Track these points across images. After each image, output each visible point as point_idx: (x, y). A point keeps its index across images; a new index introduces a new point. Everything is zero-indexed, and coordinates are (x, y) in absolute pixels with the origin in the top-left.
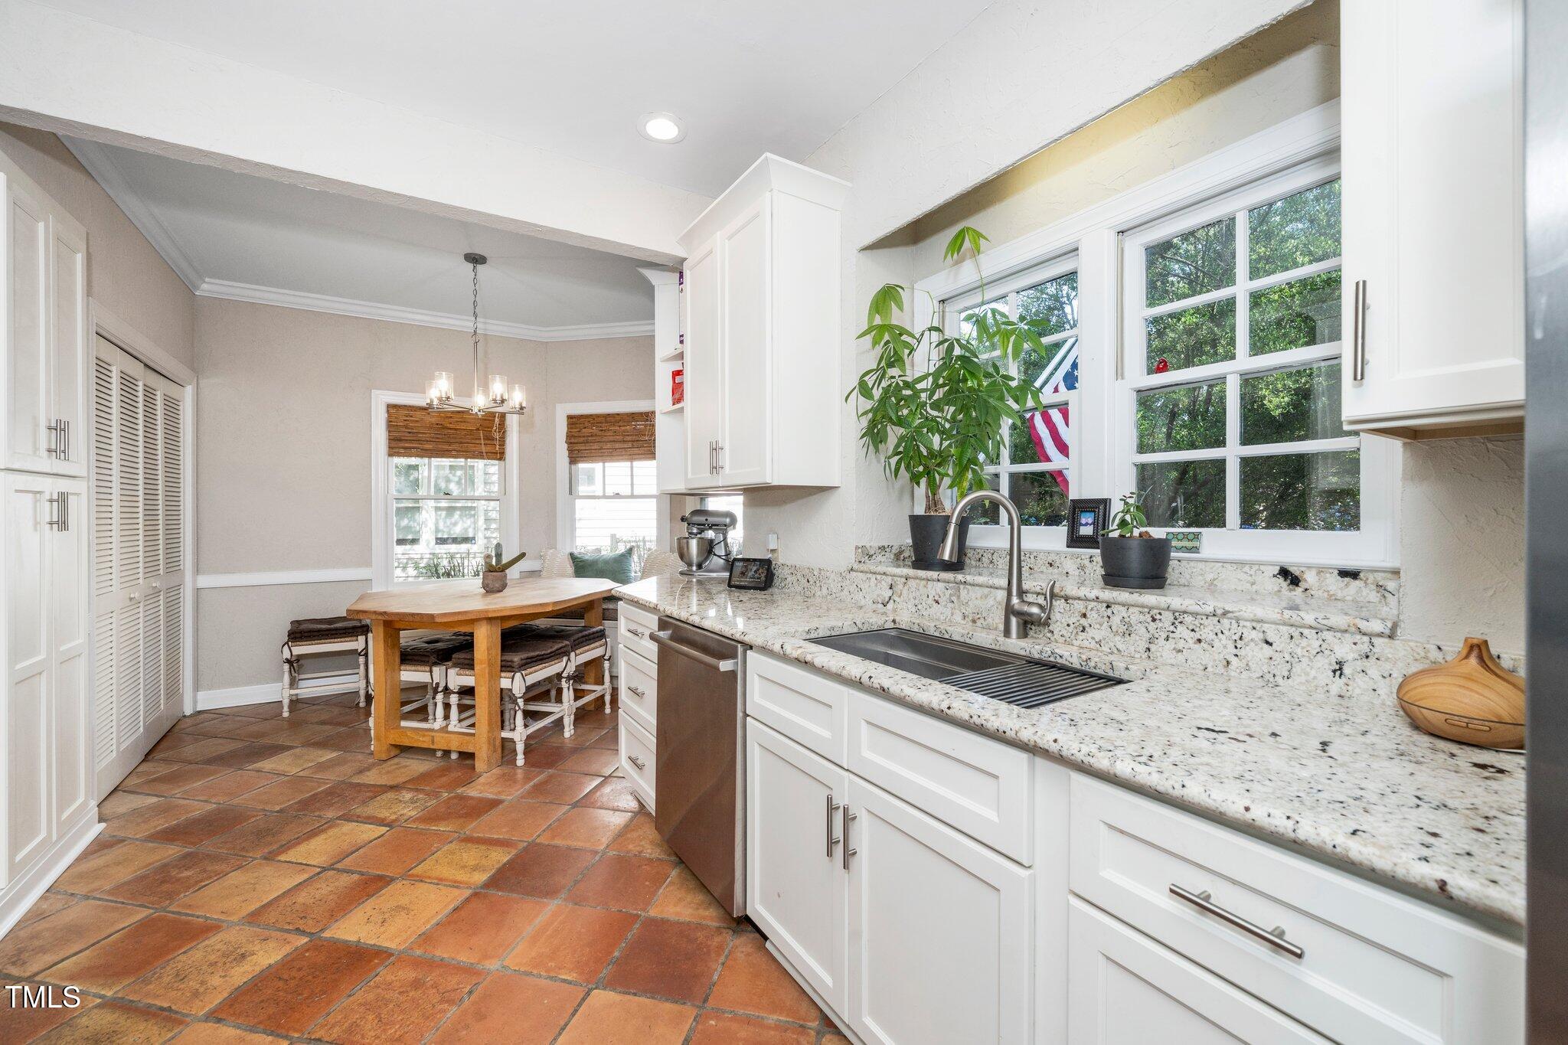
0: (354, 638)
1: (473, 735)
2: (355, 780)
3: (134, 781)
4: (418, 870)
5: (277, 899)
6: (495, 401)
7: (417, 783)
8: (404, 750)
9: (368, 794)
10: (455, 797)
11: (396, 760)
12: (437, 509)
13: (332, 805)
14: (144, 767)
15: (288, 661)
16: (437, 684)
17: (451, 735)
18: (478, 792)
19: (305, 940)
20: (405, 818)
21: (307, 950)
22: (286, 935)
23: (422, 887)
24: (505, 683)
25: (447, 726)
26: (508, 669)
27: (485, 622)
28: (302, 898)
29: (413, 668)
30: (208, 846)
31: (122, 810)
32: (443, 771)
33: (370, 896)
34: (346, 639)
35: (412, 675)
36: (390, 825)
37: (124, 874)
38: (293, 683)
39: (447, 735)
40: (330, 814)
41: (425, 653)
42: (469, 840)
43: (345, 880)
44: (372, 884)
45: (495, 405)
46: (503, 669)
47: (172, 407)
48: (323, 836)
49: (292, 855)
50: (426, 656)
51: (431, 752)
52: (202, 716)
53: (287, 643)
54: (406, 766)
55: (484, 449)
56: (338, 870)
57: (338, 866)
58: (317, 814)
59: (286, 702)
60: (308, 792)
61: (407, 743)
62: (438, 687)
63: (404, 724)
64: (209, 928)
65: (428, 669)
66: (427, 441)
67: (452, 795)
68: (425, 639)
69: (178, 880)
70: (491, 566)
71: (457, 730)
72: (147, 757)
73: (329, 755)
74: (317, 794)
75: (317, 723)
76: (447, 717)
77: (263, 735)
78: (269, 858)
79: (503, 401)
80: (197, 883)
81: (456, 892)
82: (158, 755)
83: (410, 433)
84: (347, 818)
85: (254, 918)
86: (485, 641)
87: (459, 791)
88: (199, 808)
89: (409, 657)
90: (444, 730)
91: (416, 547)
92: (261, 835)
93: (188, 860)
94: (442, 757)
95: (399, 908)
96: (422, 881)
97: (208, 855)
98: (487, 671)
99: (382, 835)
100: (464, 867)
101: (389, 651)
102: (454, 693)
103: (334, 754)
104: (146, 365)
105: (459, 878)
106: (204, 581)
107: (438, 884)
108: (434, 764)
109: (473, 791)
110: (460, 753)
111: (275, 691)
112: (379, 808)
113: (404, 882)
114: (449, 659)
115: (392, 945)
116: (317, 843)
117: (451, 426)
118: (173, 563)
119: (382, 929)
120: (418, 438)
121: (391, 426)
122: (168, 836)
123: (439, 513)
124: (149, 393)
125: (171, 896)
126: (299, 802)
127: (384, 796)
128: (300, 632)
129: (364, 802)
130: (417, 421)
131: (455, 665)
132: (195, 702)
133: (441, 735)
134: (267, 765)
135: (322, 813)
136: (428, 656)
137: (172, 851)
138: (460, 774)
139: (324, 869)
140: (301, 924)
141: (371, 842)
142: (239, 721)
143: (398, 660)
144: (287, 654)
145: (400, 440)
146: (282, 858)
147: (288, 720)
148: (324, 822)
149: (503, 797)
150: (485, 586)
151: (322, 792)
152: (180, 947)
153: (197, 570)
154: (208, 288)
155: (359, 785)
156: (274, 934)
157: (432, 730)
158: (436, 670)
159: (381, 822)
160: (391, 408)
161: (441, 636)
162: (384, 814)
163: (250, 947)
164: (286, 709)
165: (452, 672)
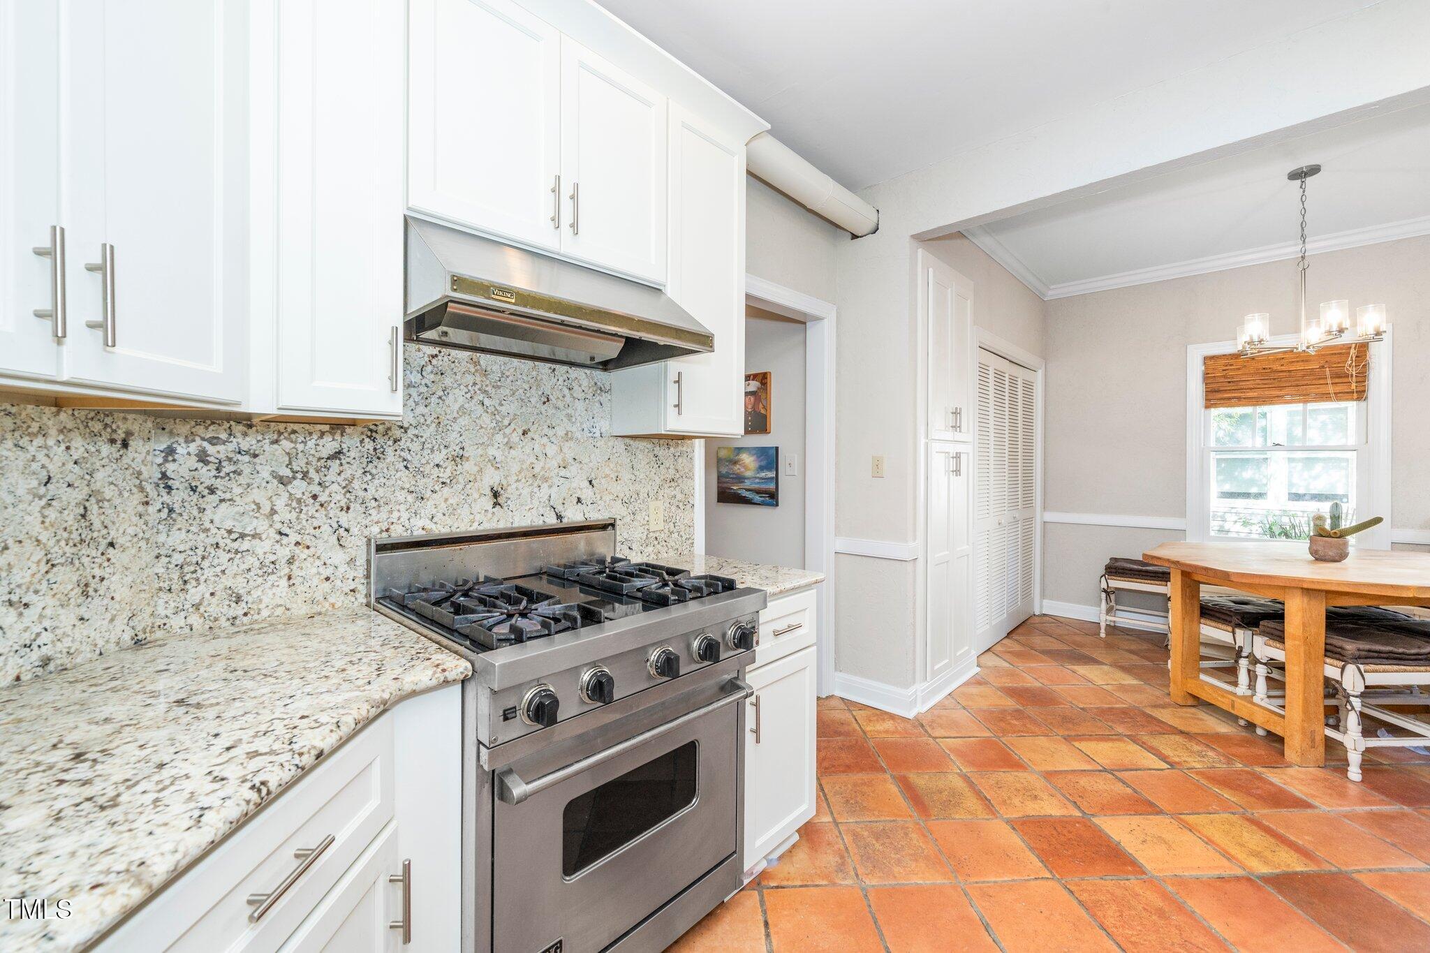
0: (1164, 583)
1: (1283, 717)
2: (1149, 711)
3: (999, 648)
4: (1191, 819)
5: (1066, 772)
6: (1330, 332)
7: (1212, 739)
8: (1198, 702)
9: (1158, 728)
10: (1248, 772)
11: (1193, 710)
12: (1291, 460)
13: (1123, 723)
14: (1006, 641)
15: (1105, 591)
16: (1241, 648)
17: (1255, 708)
18: (1283, 781)
19: (1078, 814)
20: (1189, 766)
21: (1078, 823)
22: (1067, 803)
23: (1187, 837)
24: (1332, 671)
25: (1252, 696)
26: (1337, 656)
27: (1299, 593)
28: (1084, 781)
29: (1213, 624)
30: (1031, 711)
31: (990, 664)
32: (1244, 742)
33: (1136, 813)
34: (1156, 582)
35: (1213, 632)
36: (1172, 765)
37: (984, 704)
38: (1109, 611)
39: (1249, 705)
40: (1120, 729)
41: (1228, 612)
42: (1257, 823)
43: (1119, 788)
44: (1142, 806)
45: (1331, 337)
46: (1328, 654)
47: (1028, 386)
48: (1110, 744)
49: (1082, 745)
50: (1229, 615)
51: (1232, 718)
52: (1045, 618)
53: (1104, 575)
54: (1201, 720)
55: (1331, 389)
56: (1117, 778)
57: (1117, 773)
58: (1110, 724)
59: (1103, 625)
60: (1106, 704)
61: (1203, 696)
62: (1241, 651)
63: (1203, 677)
64: (1018, 765)
65: (1230, 629)
66: (1251, 389)
67: (1247, 769)
68: (1233, 598)
69: (1009, 724)
70: (1324, 530)
71: (1263, 704)
72: (1009, 635)
73: (1130, 681)
74: (1113, 708)
75: (1127, 650)
76: (1252, 685)
77: (1082, 645)
78: (1068, 739)
79: (1341, 331)
80: (1019, 731)
81: (1225, 862)
82: (1015, 636)
83: (1229, 382)
84: (1134, 740)
85: (1049, 775)
86: (1300, 614)
87: (1258, 769)
88: (1031, 682)
89: (1209, 612)
90: (1249, 699)
91: (1260, 502)
92: (1066, 720)
93: (1018, 714)
94: (1245, 727)
95: (1161, 840)
96: (1190, 830)
97: (1030, 717)
98: (1302, 649)
99: (1162, 770)
100: (1242, 845)
101: (1188, 601)
102: (1261, 663)
103: (1135, 682)
104: (1010, 361)
105: (1233, 852)
106: (1050, 516)
107: (1207, 843)
108: (1234, 730)
109: (1275, 777)
110: (1269, 733)
111: (1094, 613)
112: (1166, 744)
113: (1172, 821)
114: (1257, 625)
115: (1148, 866)
116: (1104, 746)
117: (1283, 368)
118: (1028, 501)
119: (1141, 846)
120: (1239, 387)
121: (1207, 378)
122: (1012, 692)
123: (1293, 465)
124: (1013, 380)
125: (1004, 732)
126: (1098, 708)
127: (1172, 737)
128: (1115, 569)
129: (1151, 733)
130: (1239, 369)
131: (1263, 633)
132: (1041, 607)
133: (1243, 702)
134: (1082, 670)
135: (1114, 726)
136: (1231, 616)
137: (1010, 703)
138: (1263, 753)
139: (1105, 770)
140: (1078, 800)
141: (1150, 769)
142: (1068, 630)
143: (1197, 612)
144: (1104, 585)
145: (1218, 391)
146: (1077, 744)
147: (1104, 640)
148: (1113, 733)
149: (1316, 803)
150: (1313, 552)
151: (1117, 709)
152: (1002, 767)
153: (1045, 508)
154: (1052, 293)
155: (1151, 716)
156: (1059, 796)
157: (1235, 694)
158: (1239, 632)
159: (1164, 758)
160: (1207, 359)
161: (1255, 599)
162: (1167, 752)
163: (1041, 794)
164: (1103, 631)
165: (1259, 640)
